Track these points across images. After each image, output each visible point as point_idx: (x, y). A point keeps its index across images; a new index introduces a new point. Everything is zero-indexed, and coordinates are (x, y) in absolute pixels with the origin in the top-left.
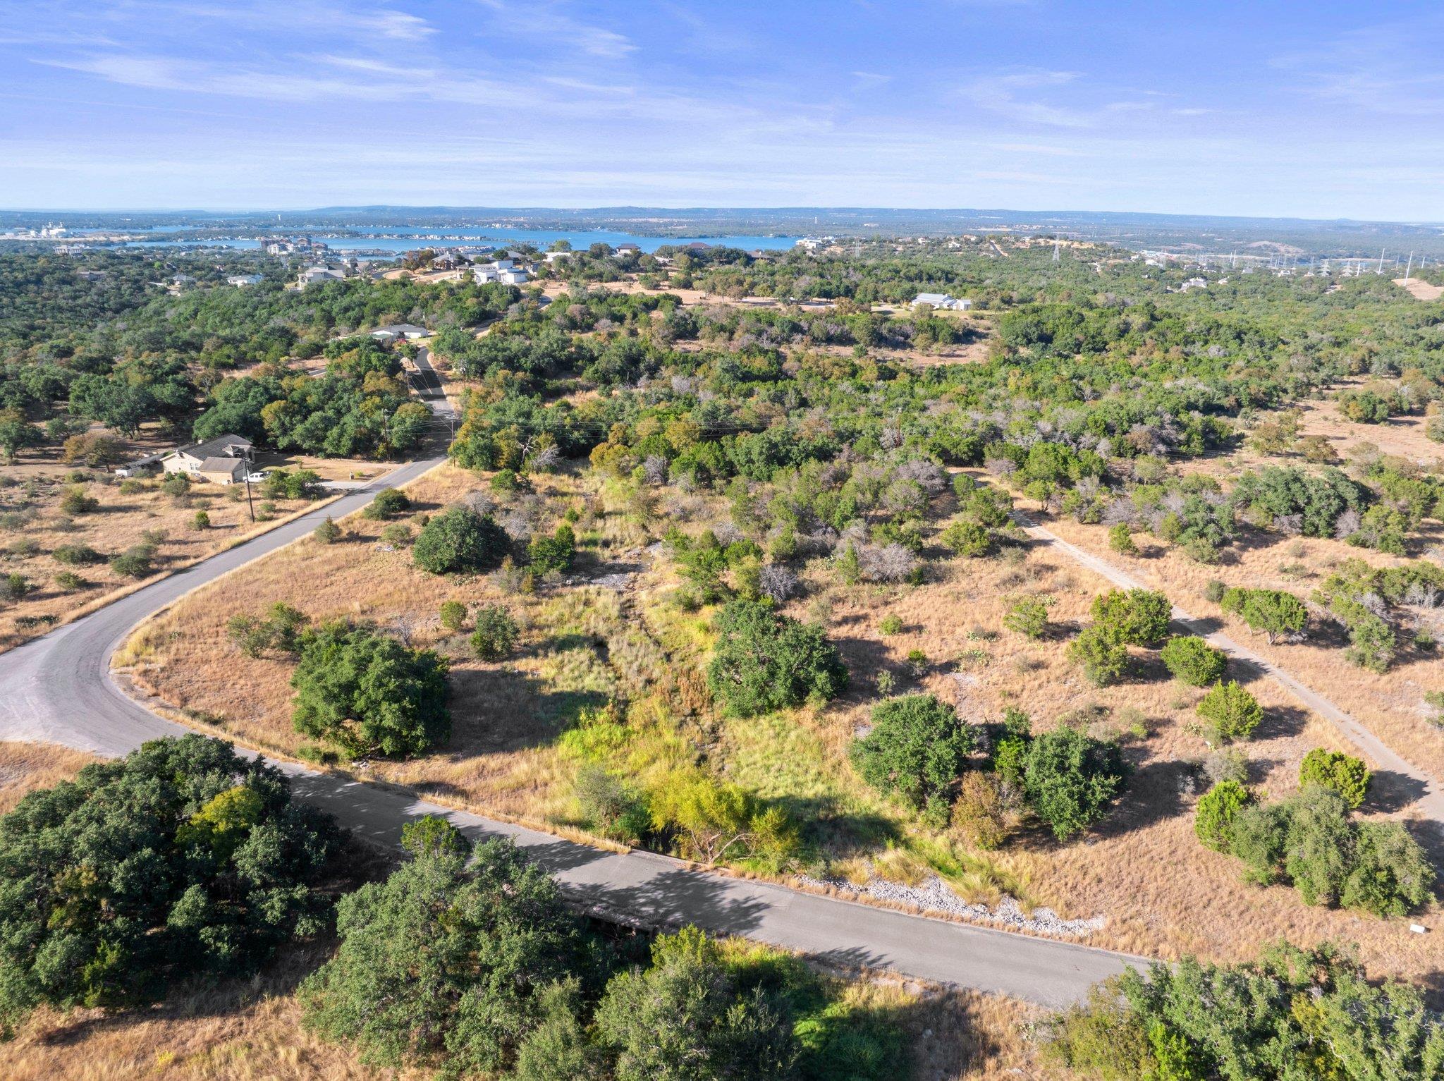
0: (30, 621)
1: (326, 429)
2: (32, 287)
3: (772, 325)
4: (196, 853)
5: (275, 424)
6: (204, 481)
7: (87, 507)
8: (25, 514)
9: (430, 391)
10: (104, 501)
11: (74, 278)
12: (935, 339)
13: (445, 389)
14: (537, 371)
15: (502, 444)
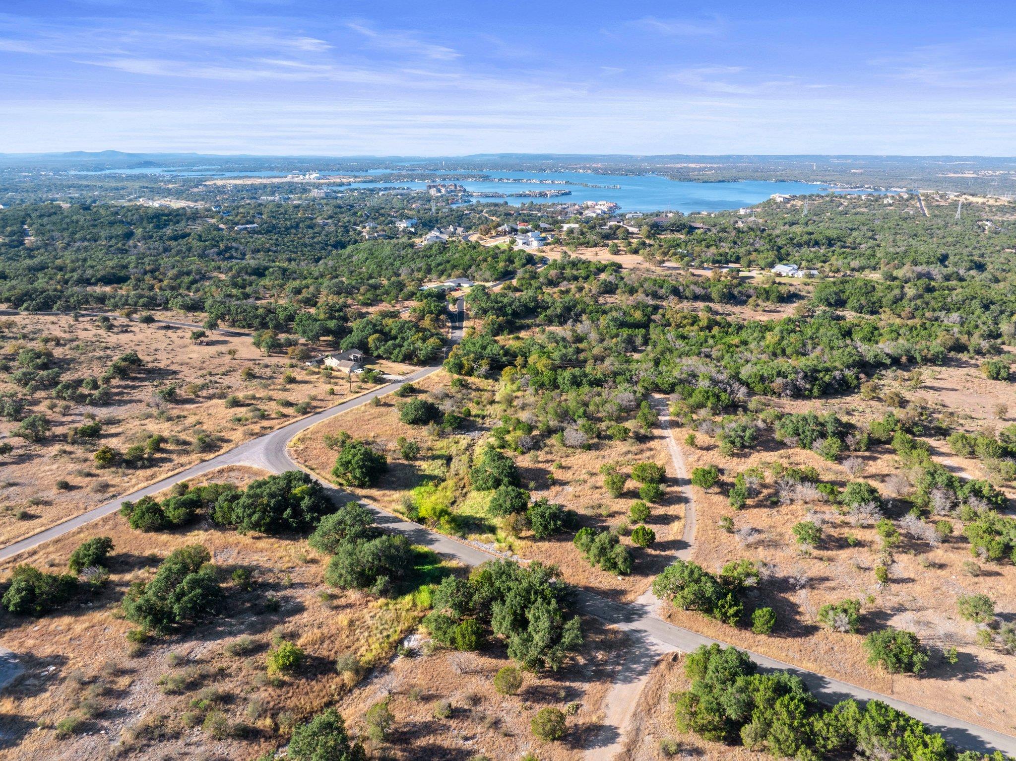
0: (264, 428)
1: (394, 349)
2: (293, 231)
3: (662, 287)
4: (292, 501)
5: (373, 345)
6: (339, 371)
7: (292, 380)
8: (270, 382)
9: (457, 324)
10: (299, 378)
11: (315, 225)
12: (767, 299)
13: (465, 323)
14: (515, 314)
15: (465, 362)
